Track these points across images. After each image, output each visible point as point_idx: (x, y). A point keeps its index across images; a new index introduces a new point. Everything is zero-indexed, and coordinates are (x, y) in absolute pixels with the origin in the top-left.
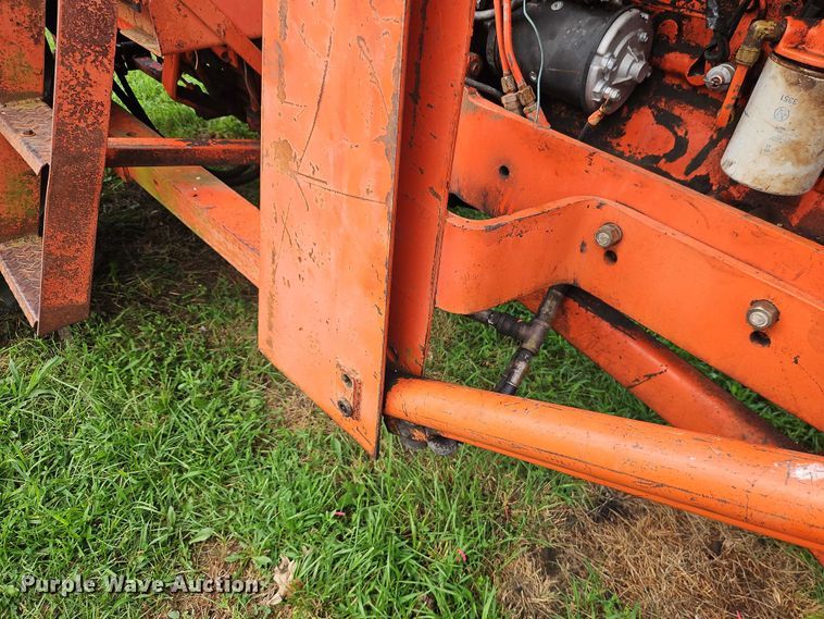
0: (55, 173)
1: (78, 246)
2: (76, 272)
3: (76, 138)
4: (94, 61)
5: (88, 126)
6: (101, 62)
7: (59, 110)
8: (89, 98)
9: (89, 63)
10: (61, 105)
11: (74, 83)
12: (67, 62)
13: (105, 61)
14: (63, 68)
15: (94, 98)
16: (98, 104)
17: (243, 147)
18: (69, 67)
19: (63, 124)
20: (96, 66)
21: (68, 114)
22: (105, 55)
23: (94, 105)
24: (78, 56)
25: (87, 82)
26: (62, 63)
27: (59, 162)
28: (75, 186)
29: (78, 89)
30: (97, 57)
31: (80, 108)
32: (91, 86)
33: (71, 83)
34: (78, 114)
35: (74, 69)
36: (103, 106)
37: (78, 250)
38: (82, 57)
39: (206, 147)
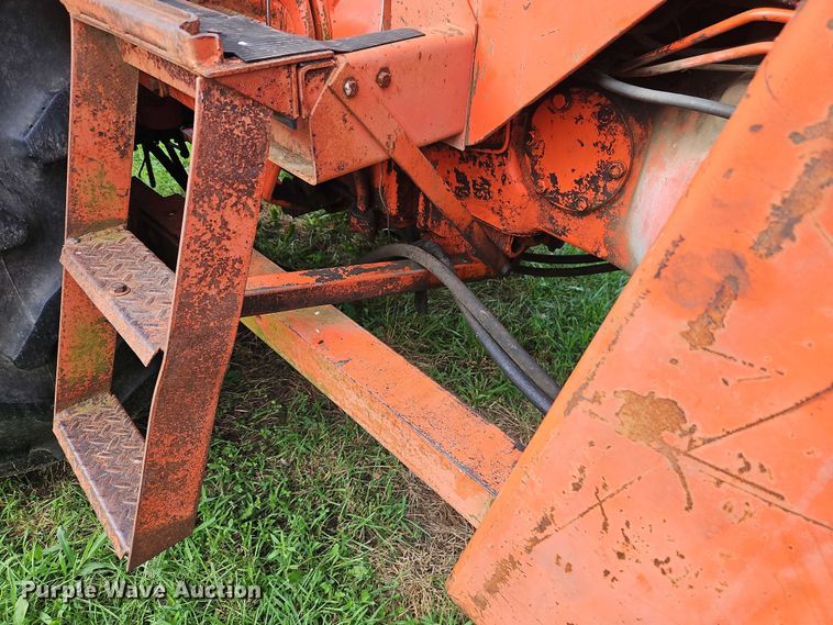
0: (171, 361)
1: (190, 446)
2: (183, 481)
3: (203, 311)
4: (235, 204)
5: (219, 292)
6: (244, 205)
7: (184, 276)
8: (225, 255)
9: (228, 208)
10: (187, 270)
11: (208, 236)
12: (200, 211)
13: (250, 202)
14: (194, 219)
15: (231, 254)
16: (234, 262)
17: (381, 276)
18: (202, 218)
19: (189, 295)
20: (238, 211)
21: (195, 280)
22: (250, 195)
23: (230, 263)
24: (215, 200)
25: (225, 232)
26: (194, 212)
27: (178, 346)
28: (194, 373)
29: (212, 244)
30: (239, 198)
31: (211, 270)
32: (229, 239)
33: (203, 238)
34: (209, 279)
35: (208, 218)
36: (241, 262)
37: (189, 452)
38: (220, 202)
39: (338, 282)
